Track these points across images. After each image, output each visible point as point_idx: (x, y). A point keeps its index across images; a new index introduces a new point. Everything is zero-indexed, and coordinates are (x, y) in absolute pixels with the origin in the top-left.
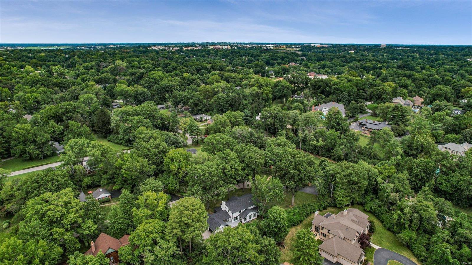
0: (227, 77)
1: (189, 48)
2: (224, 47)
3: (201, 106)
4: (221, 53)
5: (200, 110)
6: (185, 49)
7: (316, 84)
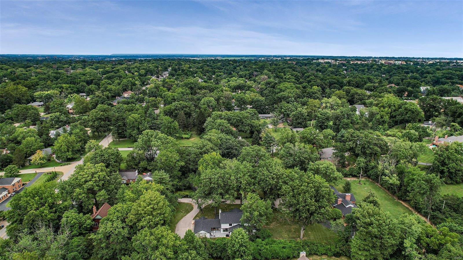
0: (353, 94)
1: (359, 62)
2: (396, 62)
3: (301, 120)
4: (384, 69)
5: (299, 123)
6: (352, 63)
7: (457, 110)
